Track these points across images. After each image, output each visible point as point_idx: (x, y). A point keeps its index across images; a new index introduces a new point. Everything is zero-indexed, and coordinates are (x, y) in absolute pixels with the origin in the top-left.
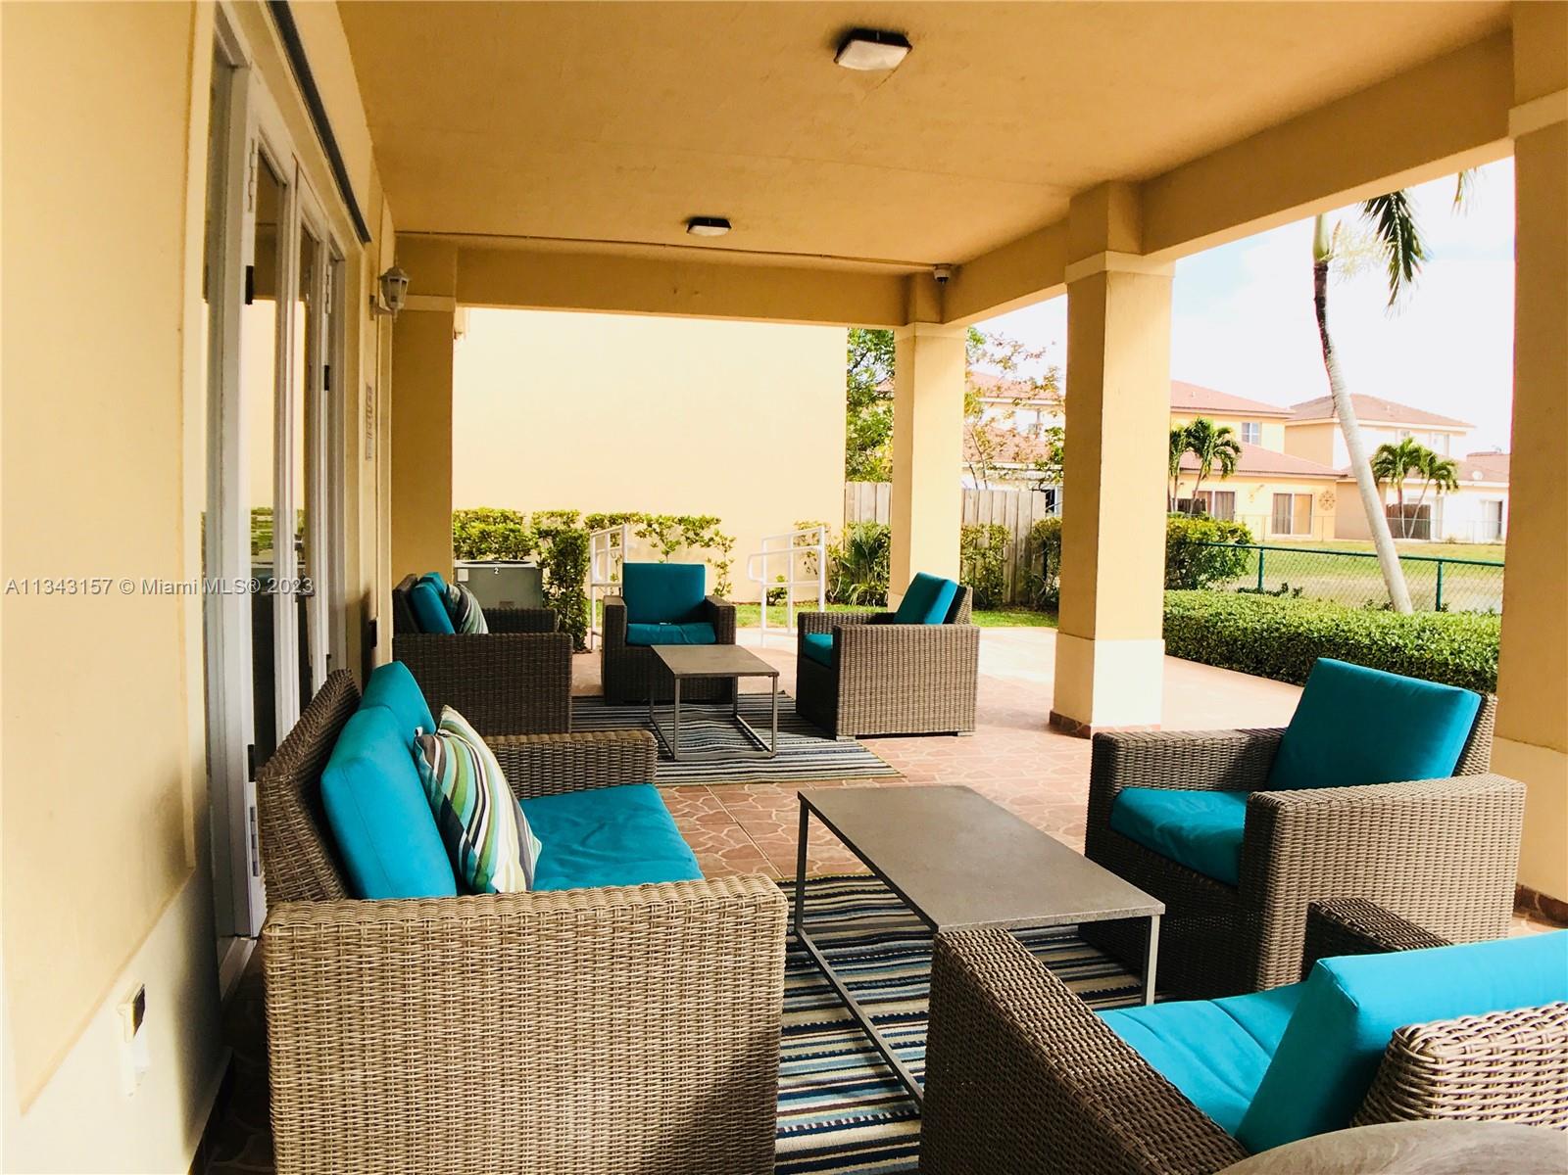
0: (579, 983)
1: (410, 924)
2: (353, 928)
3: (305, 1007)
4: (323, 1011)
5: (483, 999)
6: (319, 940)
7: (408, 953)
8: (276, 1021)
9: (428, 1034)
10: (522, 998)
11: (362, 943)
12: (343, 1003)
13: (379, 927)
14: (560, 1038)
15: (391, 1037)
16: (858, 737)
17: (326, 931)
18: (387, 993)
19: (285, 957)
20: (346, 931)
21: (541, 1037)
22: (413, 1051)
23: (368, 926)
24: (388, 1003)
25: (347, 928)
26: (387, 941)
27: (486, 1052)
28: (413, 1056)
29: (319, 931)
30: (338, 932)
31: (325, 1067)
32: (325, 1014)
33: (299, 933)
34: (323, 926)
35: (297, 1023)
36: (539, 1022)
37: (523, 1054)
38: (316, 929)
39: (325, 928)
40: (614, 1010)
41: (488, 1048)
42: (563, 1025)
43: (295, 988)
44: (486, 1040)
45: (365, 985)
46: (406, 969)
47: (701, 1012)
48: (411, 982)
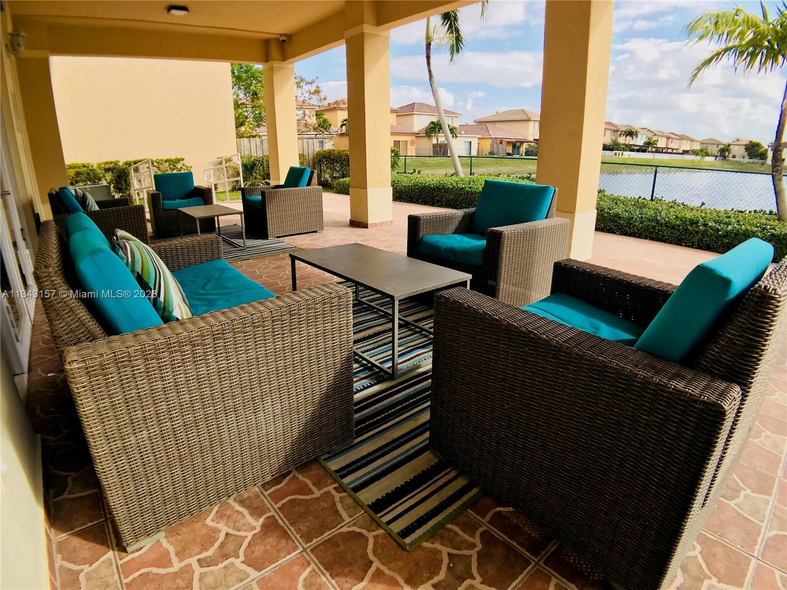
0: (258, 353)
1: (159, 341)
2: (124, 352)
3: (104, 405)
4: (116, 404)
5: (208, 374)
6: (105, 363)
7: (161, 359)
8: (87, 418)
9: (181, 401)
10: (230, 368)
11: (132, 359)
12: (127, 397)
13: (140, 347)
14: (252, 384)
15: (160, 408)
16: (277, 237)
17: (107, 357)
18: (153, 384)
19: (84, 379)
20: (120, 354)
21: (243, 386)
22: (174, 412)
23: (134, 348)
24: (155, 389)
25: (121, 352)
26: (147, 355)
27: (215, 401)
28: (175, 415)
29: (103, 358)
30: (115, 356)
31: (125, 435)
32: (118, 406)
33: (90, 362)
34: (104, 355)
35: (101, 416)
36: (241, 378)
37: (235, 397)
38: (100, 357)
39: (107, 355)
40: (278, 363)
41: (216, 399)
42: (253, 377)
43: (95, 396)
44: (214, 395)
45: (138, 383)
46: (162, 368)
47: (319, 354)
48: (166, 374)
